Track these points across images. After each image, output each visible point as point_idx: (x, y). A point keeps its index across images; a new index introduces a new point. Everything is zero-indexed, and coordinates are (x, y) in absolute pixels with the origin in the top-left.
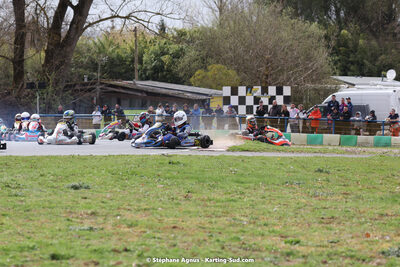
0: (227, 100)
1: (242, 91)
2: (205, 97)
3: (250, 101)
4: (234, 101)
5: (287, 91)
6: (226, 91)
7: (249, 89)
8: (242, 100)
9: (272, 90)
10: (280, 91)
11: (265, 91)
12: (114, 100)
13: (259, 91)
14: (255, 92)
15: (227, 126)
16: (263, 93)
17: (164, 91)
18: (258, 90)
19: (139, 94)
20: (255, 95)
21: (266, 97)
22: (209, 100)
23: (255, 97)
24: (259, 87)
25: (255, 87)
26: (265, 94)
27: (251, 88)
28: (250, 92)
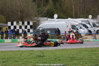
1: (15, 23)
5: (31, 23)
6: (9, 24)
9: (26, 23)
10: (28, 23)
11: (23, 23)
14: (20, 24)
16: (22, 24)
20: (20, 25)
21: (24, 26)
22: (2, 27)
23: (20, 26)
24: (21, 22)
25: (19, 22)
26: (23, 25)
27: (18, 22)
28: (18, 24)
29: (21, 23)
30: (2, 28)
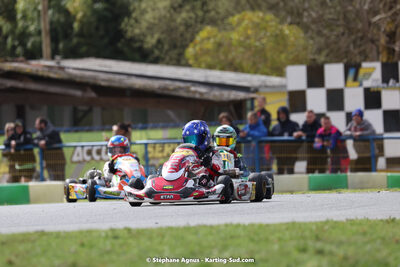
0: (297, 100)
1: (334, 74)
2: (241, 95)
3: (354, 100)
4: (316, 100)
7: (352, 69)
8: (335, 99)
12: (9, 109)
13: (377, 74)
14: (368, 75)
15: (301, 166)
16: (385, 80)
17: (139, 83)
18: (373, 73)
19: (78, 93)
20: (367, 84)
21: (394, 88)
22: (253, 99)
23: (367, 91)
24: (378, 66)
25: (365, 65)
26: (391, 82)
27: (358, 67)
28: (355, 79)
29: (374, 68)
30: (249, 104)
